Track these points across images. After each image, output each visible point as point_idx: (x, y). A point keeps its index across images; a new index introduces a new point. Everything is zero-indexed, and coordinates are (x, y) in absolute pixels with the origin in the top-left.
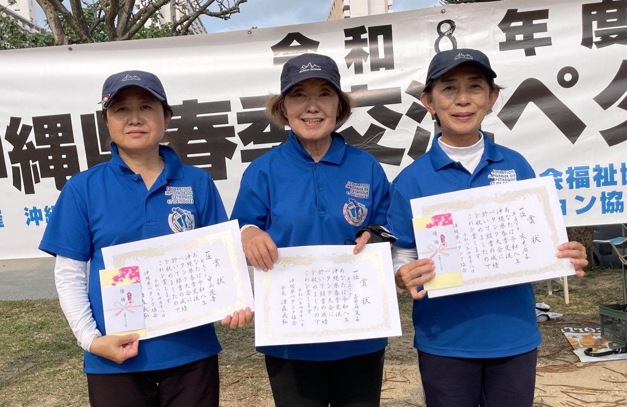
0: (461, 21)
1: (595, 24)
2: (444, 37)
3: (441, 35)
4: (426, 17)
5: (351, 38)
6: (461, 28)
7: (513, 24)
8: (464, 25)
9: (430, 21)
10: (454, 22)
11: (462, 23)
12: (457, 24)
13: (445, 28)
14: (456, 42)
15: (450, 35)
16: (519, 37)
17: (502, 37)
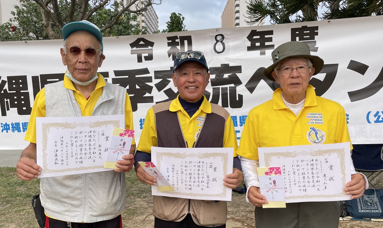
1: (297, 38)
3: (217, 41)
4: (209, 33)
5: (170, 41)
7: (255, 37)
8: (229, 37)
9: (211, 34)
12: (225, 36)
13: (219, 38)
14: (225, 46)
15: (221, 42)
16: (258, 44)
17: (249, 44)
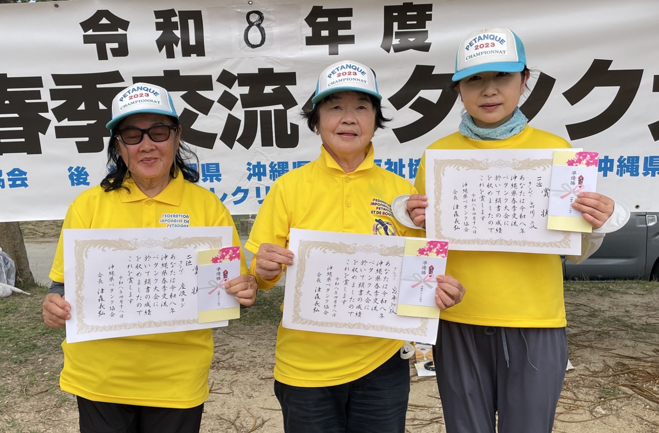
0: (268, 13)
1: (396, 25)
2: (253, 27)
3: (251, 24)
4: (234, 6)
5: (161, 20)
6: (269, 20)
7: (319, 20)
8: (272, 17)
9: (239, 10)
10: (262, 13)
11: (270, 14)
12: (265, 15)
13: (254, 18)
14: (265, 33)
15: (258, 26)
16: (325, 33)
17: (309, 32)
